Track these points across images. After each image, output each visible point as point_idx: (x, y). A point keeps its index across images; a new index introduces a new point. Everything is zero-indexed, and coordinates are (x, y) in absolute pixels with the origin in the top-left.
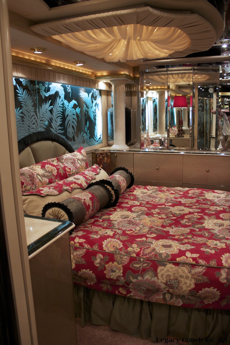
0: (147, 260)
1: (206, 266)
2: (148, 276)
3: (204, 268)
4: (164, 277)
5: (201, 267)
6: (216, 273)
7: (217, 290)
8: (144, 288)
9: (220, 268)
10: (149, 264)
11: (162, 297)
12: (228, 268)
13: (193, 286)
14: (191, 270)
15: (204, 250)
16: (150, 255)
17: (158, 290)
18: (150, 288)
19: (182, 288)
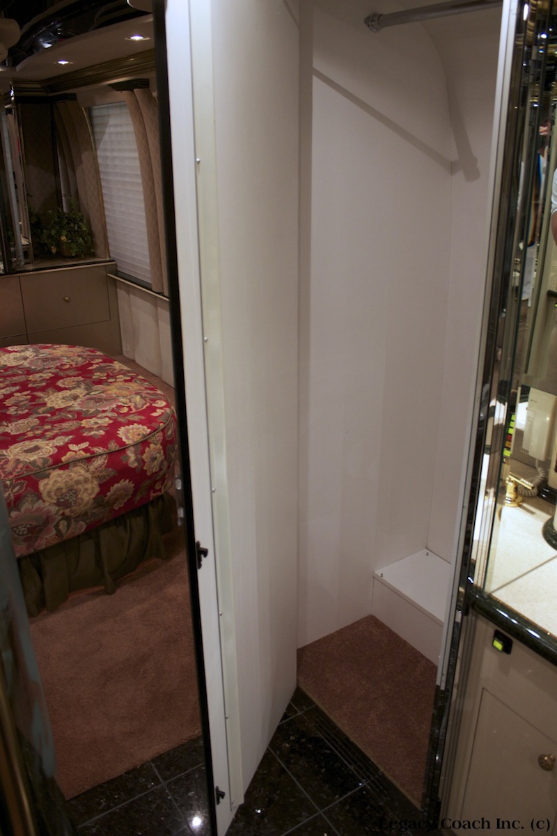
0: (17, 480)
1: (106, 453)
2: (26, 506)
3: (105, 456)
4: (53, 494)
5: (100, 457)
6: (121, 457)
7: (129, 482)
8: (24, 529)
9: (125, 449)
10: (22, 485)
11: (54, 532)
12: (133, 445)
13: (97, 490)
14: (87, 467)
15: (90, 434)
16: (17, 470)
17: (48, 520)
18: (34, 524)
19: (82, 499)
